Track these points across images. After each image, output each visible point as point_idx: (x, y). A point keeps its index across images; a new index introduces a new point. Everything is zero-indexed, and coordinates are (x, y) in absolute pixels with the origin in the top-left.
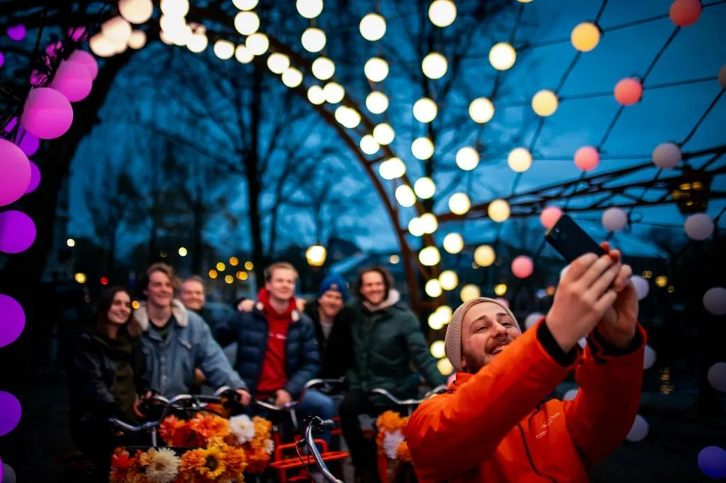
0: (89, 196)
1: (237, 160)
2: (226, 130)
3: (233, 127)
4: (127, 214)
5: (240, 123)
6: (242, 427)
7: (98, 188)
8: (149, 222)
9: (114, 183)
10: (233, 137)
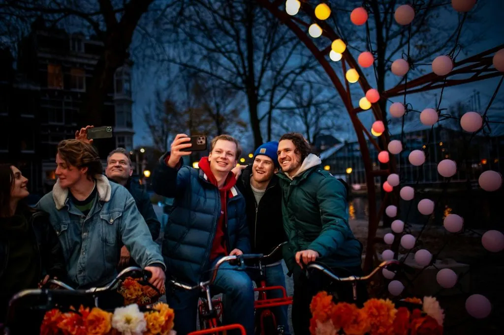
0: (147, 117)
6: (128, 321)
7: (153, 111)
9: (163, 107)
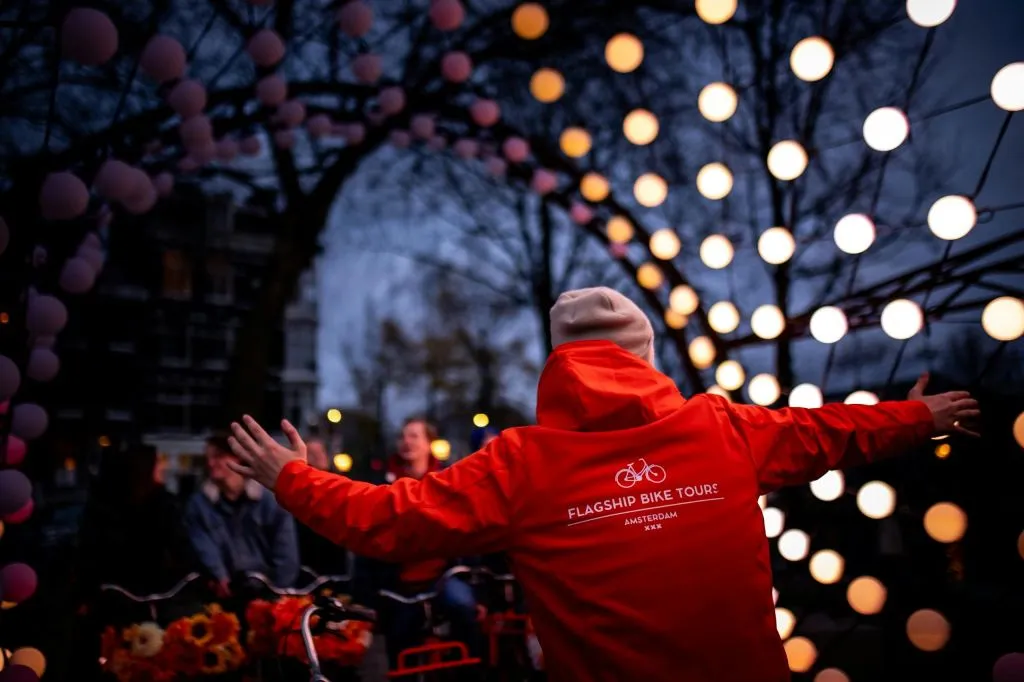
0: (347, 351)
1: (524, 288)
2: (507, 249)
3: (517, 243)
4: (397, 373)
5: (526, 237)
8: (424, 381)
10: (516, 256)
